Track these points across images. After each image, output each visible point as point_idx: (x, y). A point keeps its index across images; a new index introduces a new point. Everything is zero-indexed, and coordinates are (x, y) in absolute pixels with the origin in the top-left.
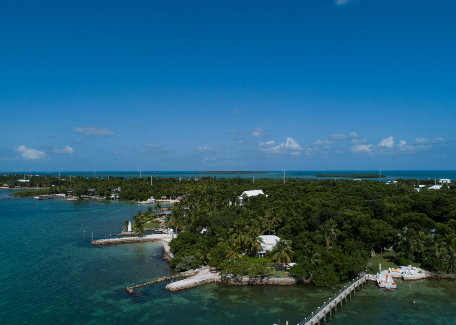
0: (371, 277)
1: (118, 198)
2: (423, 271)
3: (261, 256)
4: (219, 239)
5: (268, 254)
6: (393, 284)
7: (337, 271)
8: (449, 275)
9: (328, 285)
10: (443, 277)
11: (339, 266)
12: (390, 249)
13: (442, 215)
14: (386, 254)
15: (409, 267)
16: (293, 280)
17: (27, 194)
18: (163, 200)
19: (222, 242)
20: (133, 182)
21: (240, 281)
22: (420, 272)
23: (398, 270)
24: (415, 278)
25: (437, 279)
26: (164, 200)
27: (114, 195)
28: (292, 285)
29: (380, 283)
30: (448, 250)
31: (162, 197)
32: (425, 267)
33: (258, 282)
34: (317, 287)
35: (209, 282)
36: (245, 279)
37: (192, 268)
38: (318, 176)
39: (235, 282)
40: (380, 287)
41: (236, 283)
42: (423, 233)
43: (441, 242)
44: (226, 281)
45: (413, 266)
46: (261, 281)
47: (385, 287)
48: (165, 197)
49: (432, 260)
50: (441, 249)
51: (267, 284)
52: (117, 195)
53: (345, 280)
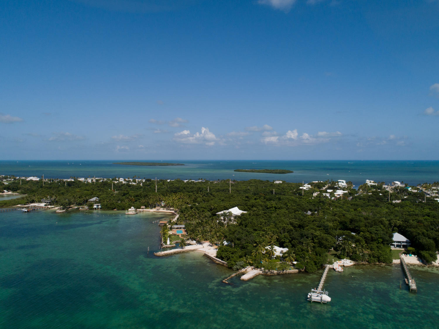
0: (331, 266)
1: (101, 208)
2: (352, 261)
3: (273, 259)
4: (252, 251)
5: (277, 258)
6: (342, 269)
7: (316, 264)
8: (363, 263)
9: (314, 272)
10: (361, 264)
11: (316, 262)
12: (332, 250)
13: (355, 227)
14: (331, 253)
15: (345, 260)
16: (297, 270)
17: (3, 204)
18: (143, 210)
19: (254, 253)
20: (101, 190)
21: (273, 273)
22: (351, 262)
23: (341, 261)
24: (349, 265)
25: (358, 265)
26: (145, 210)
27: (95, 206)
28: (297, 273)
29: (336, 269)
30: (362, 250)
31: (142, 207)
32: (352, 259)
33: (281, 272)
34: (309, 273)
35: (258, 274)
36: (275, 272)
37: (243, 268)
38: (236, 171)
39: (270, 273)
40: (336, 271)
41: (272, 274)
42: (351, 242)
43: (359, 246)
44: (265, 273)
45: (346, 259)
46: (283, 272)
47: (338, 271)
48: (144, 207)
49: (355, 256)
50: (359, 250)
51: (286, 274)
52: (98, 206)
53: (319, 268)
